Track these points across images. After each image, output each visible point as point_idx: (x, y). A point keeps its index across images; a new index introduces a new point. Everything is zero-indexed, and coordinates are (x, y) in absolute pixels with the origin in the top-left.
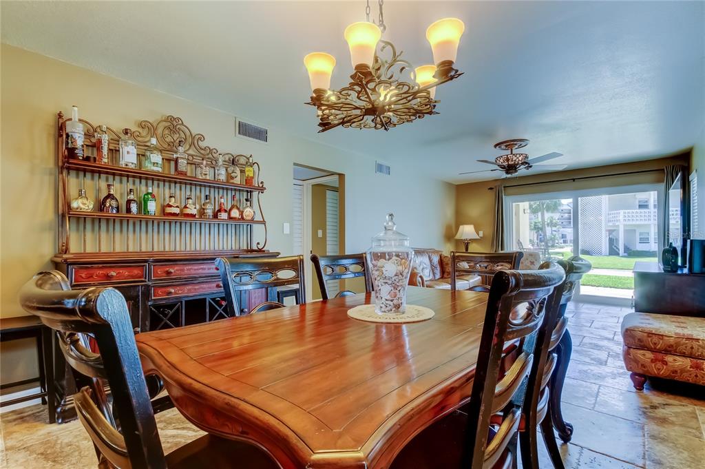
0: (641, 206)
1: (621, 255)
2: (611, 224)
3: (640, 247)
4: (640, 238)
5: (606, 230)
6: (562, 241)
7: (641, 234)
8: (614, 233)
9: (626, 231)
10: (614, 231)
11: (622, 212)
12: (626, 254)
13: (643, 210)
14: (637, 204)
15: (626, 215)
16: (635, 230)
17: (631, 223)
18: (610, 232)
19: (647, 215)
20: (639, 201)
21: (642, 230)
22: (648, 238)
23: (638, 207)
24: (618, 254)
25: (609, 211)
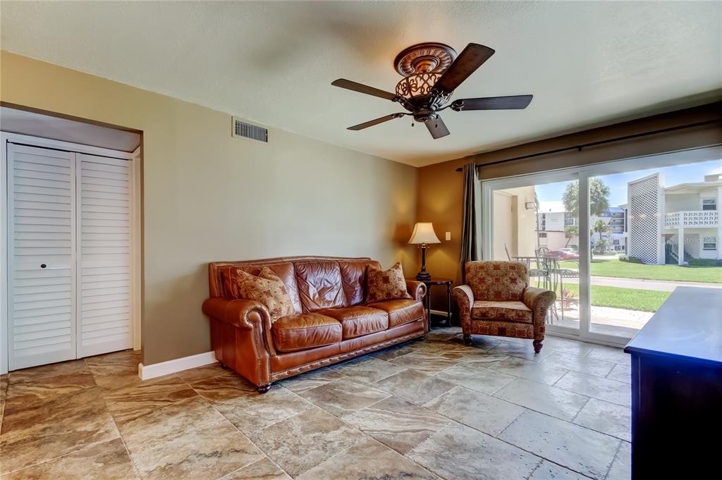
0: (706, 208)
1: (680, 263)
2: (668, 227)
3: (705, 255)
4: (705, 244)
5: (662, 235)
6: (613, 247)
7: (705, 239)
8: (671, 239)
9: (686, 236)
10: (672, 235)
11: (682, 213)
12: (686, 263)
13: (708, 212)
14: (701, 204)
15: (688, 217)
16: (697, 235)
17: (692, 226)
18: (667, 237)
19: (714, 216)
20: (705, 201)
21: (709, 235)
22: (715, 245)
23: (702, 207)
24: (676, 262)
25: (667, 212)
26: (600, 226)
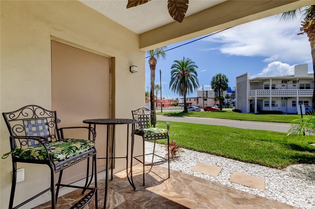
0: (265, 88)
1: (255, 113)
2: (251, 97)
3: (265, 108)
4: (265, 104)
5: (249, 100)
7: (265, 102)
8: (252, 102)
9: (258, 100)
11: (256, 90)
12: (258, 112)
13: (266, 90)
15: (258, 92)
16: (262, 100)
17: (260, 96)
18: (251, 101)
19: (268, 92)
20: (265, 86)
21: (266, 100)
22: (269, 104)
23: (264, 88)
25: (250, 90)
26: (227, 96)
